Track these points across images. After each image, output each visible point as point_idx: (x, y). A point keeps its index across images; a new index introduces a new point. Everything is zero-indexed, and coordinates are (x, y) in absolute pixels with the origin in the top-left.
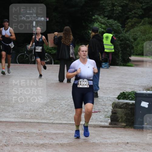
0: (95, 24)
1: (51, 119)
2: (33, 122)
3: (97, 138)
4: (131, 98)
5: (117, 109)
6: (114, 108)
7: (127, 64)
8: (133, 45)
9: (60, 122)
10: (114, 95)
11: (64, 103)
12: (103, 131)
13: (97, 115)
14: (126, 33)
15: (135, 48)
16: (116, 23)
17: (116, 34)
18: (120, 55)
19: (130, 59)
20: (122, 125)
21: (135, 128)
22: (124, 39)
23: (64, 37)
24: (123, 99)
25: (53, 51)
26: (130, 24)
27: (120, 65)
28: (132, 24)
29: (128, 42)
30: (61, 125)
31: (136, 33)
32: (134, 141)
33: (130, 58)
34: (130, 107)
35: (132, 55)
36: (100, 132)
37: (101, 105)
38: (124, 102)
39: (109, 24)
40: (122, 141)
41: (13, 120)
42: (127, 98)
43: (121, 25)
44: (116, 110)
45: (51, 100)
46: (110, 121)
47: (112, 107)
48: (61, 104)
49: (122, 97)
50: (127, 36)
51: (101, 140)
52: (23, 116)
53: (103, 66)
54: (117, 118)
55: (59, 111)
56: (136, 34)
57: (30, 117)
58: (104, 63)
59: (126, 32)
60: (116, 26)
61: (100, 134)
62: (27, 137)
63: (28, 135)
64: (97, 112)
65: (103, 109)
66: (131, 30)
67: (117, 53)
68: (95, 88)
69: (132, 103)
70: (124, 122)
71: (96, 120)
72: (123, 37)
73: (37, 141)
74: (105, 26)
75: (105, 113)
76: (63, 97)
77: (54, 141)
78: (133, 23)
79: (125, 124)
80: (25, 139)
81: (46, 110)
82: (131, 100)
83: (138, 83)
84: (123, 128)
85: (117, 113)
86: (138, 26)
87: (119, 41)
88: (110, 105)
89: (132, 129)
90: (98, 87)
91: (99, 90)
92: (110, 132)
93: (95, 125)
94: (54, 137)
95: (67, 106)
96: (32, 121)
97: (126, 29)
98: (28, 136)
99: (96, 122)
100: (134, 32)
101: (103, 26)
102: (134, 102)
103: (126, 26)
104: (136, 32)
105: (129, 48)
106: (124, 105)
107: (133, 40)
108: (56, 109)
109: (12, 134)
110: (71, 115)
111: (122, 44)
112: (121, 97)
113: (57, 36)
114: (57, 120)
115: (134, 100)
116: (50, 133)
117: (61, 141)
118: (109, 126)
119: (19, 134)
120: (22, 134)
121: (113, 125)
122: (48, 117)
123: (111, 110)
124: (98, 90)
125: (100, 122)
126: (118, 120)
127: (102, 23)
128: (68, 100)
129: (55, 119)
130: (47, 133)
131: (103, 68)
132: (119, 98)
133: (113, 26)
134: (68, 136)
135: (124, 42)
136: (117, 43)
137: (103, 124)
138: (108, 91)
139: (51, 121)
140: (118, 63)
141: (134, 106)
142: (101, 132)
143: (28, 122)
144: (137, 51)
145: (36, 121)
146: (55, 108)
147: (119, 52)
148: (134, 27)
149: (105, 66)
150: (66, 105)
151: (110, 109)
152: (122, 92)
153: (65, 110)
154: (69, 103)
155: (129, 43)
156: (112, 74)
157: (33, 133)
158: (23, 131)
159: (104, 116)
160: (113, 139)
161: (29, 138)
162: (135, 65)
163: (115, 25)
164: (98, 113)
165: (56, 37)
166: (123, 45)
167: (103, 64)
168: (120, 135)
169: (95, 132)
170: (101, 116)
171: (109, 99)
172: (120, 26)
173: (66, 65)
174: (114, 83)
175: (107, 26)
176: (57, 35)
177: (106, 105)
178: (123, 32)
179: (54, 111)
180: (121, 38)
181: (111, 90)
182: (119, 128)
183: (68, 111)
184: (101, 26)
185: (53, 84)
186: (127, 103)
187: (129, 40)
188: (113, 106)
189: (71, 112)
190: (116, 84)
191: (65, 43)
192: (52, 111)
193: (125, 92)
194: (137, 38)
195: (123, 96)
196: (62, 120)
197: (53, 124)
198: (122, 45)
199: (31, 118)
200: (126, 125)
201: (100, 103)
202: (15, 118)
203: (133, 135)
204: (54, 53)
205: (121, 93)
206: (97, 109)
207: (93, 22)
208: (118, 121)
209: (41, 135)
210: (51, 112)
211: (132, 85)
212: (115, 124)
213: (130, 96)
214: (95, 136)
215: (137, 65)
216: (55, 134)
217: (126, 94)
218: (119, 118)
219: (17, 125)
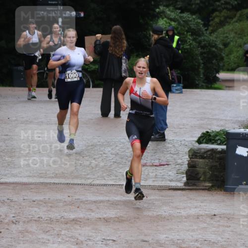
0: (159, 20)
1: (88, 178)
2: (59, 184)
3: (165, 208)
4: (219, 142)
5: (196, 160)
6: (192, 158)
7: (213, 86)
8: (222, 54)
9: (103, 182)
10: (192, 137)
11: (109, 151)
12: (173, 196)
13: (163, 169)
14: (211, 35)
15: (226, 59)
16: (194, 19)
17: (195, 37)
18: (202, 71)
19: (218, 78)
20: (206, 186)
21: (226, 190)
22: (207, 45)
23: (113, 44)
24: (207, 143)
25: (91, 66)
26: (217, 20)
27: (202, 88)
28: (220, 20)
29: (214, 49)
30: (105, 187)
31: (228, 35)
32: (225, 212)
33: (217, 75)
34: (218, 156)
35: (221, 71)
36: (168, 198)
37: (171, 153)
38: (207, 148)
39: (183, 21)
40: (206, 212)
41: (25, 180)
42: (213, 141)
43: (202, 22)
44: (195, 162)
45: (88, 146)
46: (185, 179)
47: (189, 156)
48: (104, 153)
49: (205, 140)
50: (213, 40)
51: (171, 212)
52: (42, 173)
53: (173, 89)
54: (198, 174)
55: (102, 164)
56: (227, 37)
57: (53, 176)
58: (175, 85)
59: (210, 33)
60: (194, 23)
61: (169, 201)
62: (49, 208)
63: (50, 205)
64: (164, 165)
65: (174, 159)
66: (220, 30)
67: (196, 67)
68: (161, 126)
69: (222, 149)
70: (208, 181)
71: (162, 178)
72: (205, 42)
73: (66, 214)
74: (176, 24)
75: (177, 166)
76: (108, 140)
77: (93, 214)
78: (222, 19)
79: (210, 185)
80: (45, 212)
81: (81, 164)
82: (219, 144)
83: (230, 117)
84: (206, 191)
85: (197, 166)
86: (230, 23)
87: (199, 49)
88: (186, 153)
89: (222, 192)
90: (166, 125)
91: (167, 129)
92: (185, 198)
93: (160, 186)
94: (93, 207)
95: (114, 156)
96: (57, 181)
97: (211, 28)
98: (51, 207)
99: (162, 181)
100: (224, 34)
101: (173, 23)
102: (224, 147)
103: (211, 23)
104: (227, 33)
105: (217, 60)
106: (209, 153)
107: (221, 46)
108: (96, 161)
109: (24, 204)
110: (121, 171)
111: (205, 53)
112: (203, 139)
113: (100, 41)
114: (97, 180)
115: (224, 143)
116: (87, 201)
117: (106, 214)
118: (184, 187)
119: (35, 203)
120: (41, 203)
121: (190, 186)
122: (83, 174)
123: (187, 162)
124: (165, 129)
125: (169, 182)
126: (199, 177)
127: (171, 20)
128: (117, 146)
129: (94, 178)
130: (81, 202)
131: (173, 93)
132: (199, 141)
133: (190, 23)
134: (116, 205)
135: (208, 50)
136: (196, 52)
137: (173, 184)
138: (182, 130)
139: (89, 182)
140: (198, 85)
141: (224, 155)
142: (171, 198)
143: (50, 184)
144: (229, 63)
145: (63, 181)
146: (95, 159)
147: (199, 65)
148: (225, 25)
149: (177, 90)
150: (113, 154)
151: (186, 159)
152: (204, 131)
153: (111, 162)
154: (118, 151)
155: (216, 50)
156: (187, 102)
157: (59, 201)
158: (42, 198)
159: (176, 172)
160: (190, 209)
161: (53, 209)
162: (226, 87)
163: (192, 23)
164: (166, 166)
165: (98, 43)
166: (206, 55)
167: (173, 86)
168: (202, 202)
169: (161, 198)
170: (170, 171)
171: (183, 142)
172: (201, 24)
173: (113, 89)
174: (192, 117)
175: (179, 23)
176: (101, 39)
177: (178, 153)
178: (206, 33)
179: (93, 165)
180: (203, 43)
181: (186, 128)
182: (201, 191)
183: (116, 164)
184: (170, 23)
185: (92, 120)
186: (212, 150)
187: (215, 46)
188: (191, 154)
189: (121, 166)
190: (194, 118)
191: (114, 53)
192: (90, 164)
193: (209, 131)
194: (229, 43)
195: (206, 137)
196: (106, 178)
197: (91, 185)
198: (204, 55)
199: (56, 176)
200: (212, 186)
201: (168, 150)
202: (29, 176)
203: (223, 201)
204: (92, 69)
205: (203, 133)
206: (164, 159)
207: (157, 18)
208: (198, 179)
209: (71, 204)
210: (88, 167)
211: (222, 120)
212: (194, 185)
213: (218, 138)
214: (161, 204)
215: (229, 87)
216: (94, 202)
217: (212, 134)
218: (200, 175)
219: (32, 189)
